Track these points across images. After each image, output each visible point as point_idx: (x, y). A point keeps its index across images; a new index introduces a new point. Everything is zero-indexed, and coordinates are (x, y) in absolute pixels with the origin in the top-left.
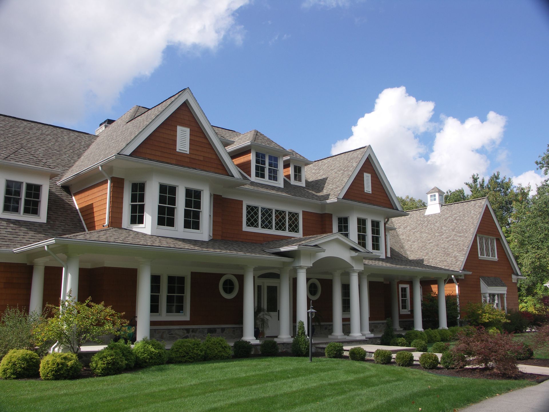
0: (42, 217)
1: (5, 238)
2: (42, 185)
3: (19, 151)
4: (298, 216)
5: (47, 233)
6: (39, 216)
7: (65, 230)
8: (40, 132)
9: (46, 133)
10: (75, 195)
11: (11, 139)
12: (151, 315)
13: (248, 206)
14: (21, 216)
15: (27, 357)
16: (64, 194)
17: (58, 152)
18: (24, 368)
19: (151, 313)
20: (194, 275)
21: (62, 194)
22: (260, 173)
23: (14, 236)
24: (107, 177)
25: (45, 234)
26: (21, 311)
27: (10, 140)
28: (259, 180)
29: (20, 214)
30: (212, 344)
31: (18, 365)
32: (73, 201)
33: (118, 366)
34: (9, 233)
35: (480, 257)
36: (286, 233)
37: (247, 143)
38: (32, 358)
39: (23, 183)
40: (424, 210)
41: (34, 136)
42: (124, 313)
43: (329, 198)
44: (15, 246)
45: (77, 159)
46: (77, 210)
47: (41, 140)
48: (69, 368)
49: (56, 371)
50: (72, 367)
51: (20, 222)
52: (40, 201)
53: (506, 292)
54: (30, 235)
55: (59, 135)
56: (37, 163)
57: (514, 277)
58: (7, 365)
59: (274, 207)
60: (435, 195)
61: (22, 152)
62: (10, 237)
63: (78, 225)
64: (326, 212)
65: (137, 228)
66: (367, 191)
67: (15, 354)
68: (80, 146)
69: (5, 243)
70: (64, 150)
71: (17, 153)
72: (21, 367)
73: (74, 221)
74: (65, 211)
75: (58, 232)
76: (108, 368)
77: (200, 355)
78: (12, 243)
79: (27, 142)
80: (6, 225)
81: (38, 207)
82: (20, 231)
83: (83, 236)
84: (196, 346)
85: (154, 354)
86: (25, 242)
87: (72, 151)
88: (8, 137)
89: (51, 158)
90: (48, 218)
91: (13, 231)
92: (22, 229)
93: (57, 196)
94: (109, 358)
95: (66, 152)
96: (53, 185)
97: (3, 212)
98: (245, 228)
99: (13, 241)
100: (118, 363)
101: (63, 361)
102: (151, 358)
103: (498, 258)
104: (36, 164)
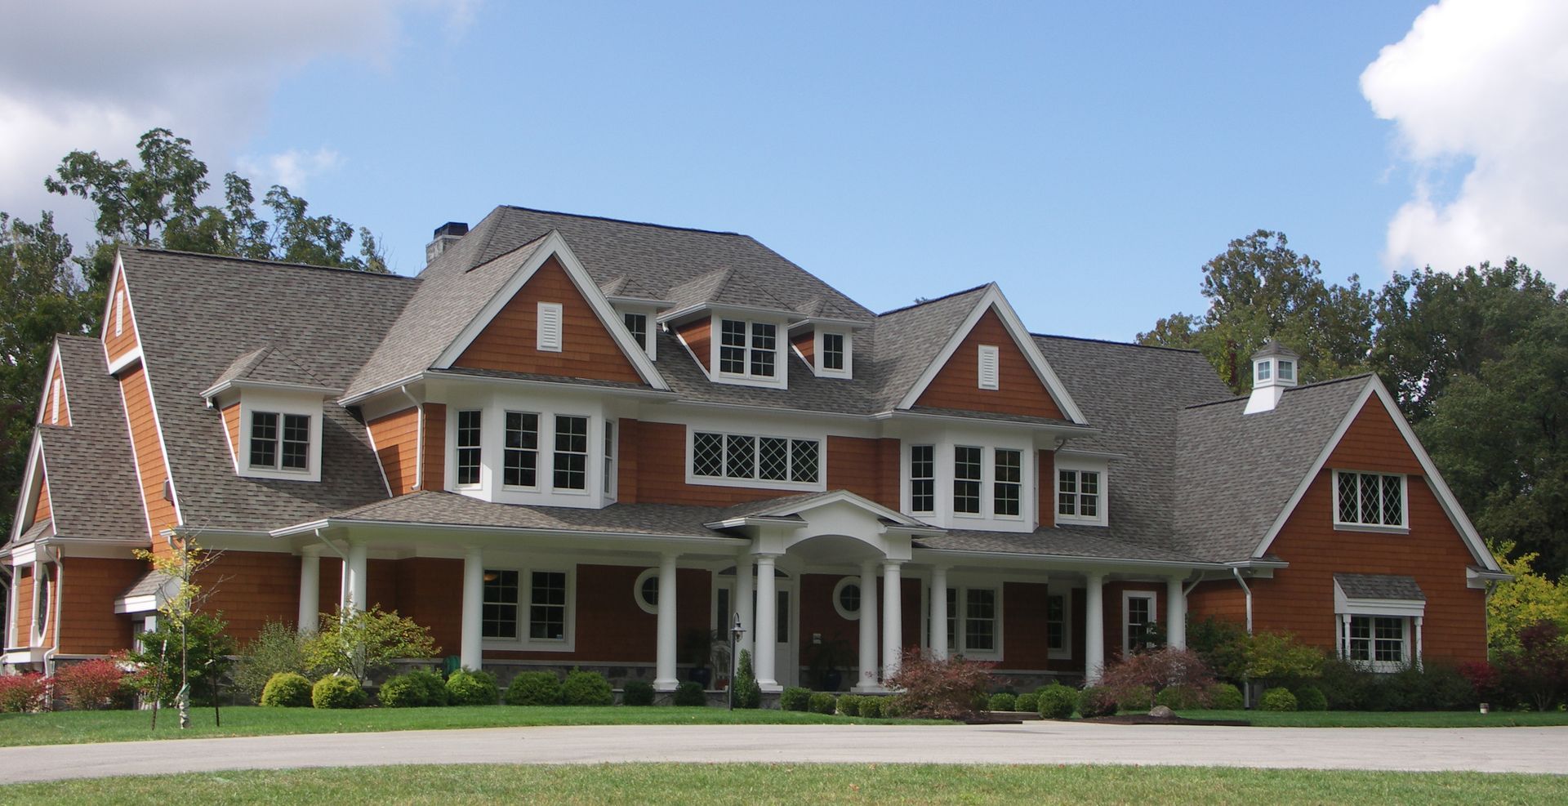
0: (314, 472)
1: (256, 512)
2: (310, 417)
3: (271, 356)
4: (816, 449)
5: (320, 501)
6: (308, 470)
7: (352, 494)
8: (305, 288)
9: (317, 291)
10: (371, 424)
11: (254, 314)
12: (483, 640)
13: (698, 435)
14: (279, 473)
15: (297, 682)
16: (352, 421)
17: (339, 332)
18: (292, 696)
19: (483, 635)
20: (582, 570)
21: (348, 422)
22: (731, 362)
23: (270, 508)
24: (415, 402)
25: (318, 503)
26: (286, 626)
27: (251, 317)
28: (731, 378)
29: (276, 468)
30: (576, 681)
31: (286, 692)
32: (367, 437)
33: (416, 698)
34: (261, 503)
35: (1337, 525)
36: (788, 484)
37: (700, 305)
38: (303, 684)
39: (279, 414)
40: (1241, 402)
41: (294, 299)
42: (428, 628)
43: (886, 408)
44: (271, 525)
45: (376, 343)
46: (374, 454)
47: (308, 307)
48: (348, 695)
49: (332, 699)
50: (352, 694)
51: (278, 482)
52: (309, 444)
53: (1421, 613)
54: (295, 504)
55: (342, 291)
56: (301, 376)
57: (1470, 574)
58: (272, 691)
59: (757, 432)
60: (1268, 363)
61: (275, 357)
62: (264, 509)
63: (376, 482)
64: (884, 436)
65: (470, 490)
66: (984, 385)
67: (281, 678)
68: (384, 311)
69: (257, 521)
70: (351, 326)
71: (266, 360)
72: (289, 695)
73: (368, 476)
74: (352, 456)
75: (340, 497)
76: (401, 699)
77: (552, 696)
78: (268, 521)
79: (281, 316)
80: (256, 489)
81: (305, 454)
82: (279, 499)
83: (371, 512)
84: (546, 682)
85: (477, 690)
86: (287, 517)
87: (367, 324)
88: (248, 310)
89: (327, 347)
90: (324, 472)
91: (268, 499)
92: (281, 494)
93: (338, 427)
94: (403, 686)
95: (356, 330)
96: (331, 405)
97: (251, 467)
98: (691, 478)
99: (268, 517)
100: (415, 694)
101: (341, 686)
102: (472, 695)
103: (1409, 527)
104: (300, 380)
